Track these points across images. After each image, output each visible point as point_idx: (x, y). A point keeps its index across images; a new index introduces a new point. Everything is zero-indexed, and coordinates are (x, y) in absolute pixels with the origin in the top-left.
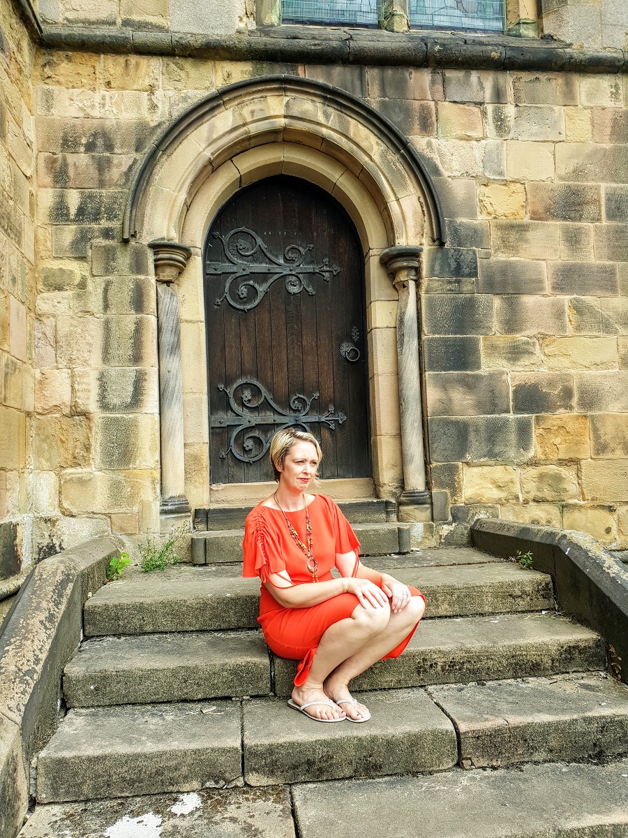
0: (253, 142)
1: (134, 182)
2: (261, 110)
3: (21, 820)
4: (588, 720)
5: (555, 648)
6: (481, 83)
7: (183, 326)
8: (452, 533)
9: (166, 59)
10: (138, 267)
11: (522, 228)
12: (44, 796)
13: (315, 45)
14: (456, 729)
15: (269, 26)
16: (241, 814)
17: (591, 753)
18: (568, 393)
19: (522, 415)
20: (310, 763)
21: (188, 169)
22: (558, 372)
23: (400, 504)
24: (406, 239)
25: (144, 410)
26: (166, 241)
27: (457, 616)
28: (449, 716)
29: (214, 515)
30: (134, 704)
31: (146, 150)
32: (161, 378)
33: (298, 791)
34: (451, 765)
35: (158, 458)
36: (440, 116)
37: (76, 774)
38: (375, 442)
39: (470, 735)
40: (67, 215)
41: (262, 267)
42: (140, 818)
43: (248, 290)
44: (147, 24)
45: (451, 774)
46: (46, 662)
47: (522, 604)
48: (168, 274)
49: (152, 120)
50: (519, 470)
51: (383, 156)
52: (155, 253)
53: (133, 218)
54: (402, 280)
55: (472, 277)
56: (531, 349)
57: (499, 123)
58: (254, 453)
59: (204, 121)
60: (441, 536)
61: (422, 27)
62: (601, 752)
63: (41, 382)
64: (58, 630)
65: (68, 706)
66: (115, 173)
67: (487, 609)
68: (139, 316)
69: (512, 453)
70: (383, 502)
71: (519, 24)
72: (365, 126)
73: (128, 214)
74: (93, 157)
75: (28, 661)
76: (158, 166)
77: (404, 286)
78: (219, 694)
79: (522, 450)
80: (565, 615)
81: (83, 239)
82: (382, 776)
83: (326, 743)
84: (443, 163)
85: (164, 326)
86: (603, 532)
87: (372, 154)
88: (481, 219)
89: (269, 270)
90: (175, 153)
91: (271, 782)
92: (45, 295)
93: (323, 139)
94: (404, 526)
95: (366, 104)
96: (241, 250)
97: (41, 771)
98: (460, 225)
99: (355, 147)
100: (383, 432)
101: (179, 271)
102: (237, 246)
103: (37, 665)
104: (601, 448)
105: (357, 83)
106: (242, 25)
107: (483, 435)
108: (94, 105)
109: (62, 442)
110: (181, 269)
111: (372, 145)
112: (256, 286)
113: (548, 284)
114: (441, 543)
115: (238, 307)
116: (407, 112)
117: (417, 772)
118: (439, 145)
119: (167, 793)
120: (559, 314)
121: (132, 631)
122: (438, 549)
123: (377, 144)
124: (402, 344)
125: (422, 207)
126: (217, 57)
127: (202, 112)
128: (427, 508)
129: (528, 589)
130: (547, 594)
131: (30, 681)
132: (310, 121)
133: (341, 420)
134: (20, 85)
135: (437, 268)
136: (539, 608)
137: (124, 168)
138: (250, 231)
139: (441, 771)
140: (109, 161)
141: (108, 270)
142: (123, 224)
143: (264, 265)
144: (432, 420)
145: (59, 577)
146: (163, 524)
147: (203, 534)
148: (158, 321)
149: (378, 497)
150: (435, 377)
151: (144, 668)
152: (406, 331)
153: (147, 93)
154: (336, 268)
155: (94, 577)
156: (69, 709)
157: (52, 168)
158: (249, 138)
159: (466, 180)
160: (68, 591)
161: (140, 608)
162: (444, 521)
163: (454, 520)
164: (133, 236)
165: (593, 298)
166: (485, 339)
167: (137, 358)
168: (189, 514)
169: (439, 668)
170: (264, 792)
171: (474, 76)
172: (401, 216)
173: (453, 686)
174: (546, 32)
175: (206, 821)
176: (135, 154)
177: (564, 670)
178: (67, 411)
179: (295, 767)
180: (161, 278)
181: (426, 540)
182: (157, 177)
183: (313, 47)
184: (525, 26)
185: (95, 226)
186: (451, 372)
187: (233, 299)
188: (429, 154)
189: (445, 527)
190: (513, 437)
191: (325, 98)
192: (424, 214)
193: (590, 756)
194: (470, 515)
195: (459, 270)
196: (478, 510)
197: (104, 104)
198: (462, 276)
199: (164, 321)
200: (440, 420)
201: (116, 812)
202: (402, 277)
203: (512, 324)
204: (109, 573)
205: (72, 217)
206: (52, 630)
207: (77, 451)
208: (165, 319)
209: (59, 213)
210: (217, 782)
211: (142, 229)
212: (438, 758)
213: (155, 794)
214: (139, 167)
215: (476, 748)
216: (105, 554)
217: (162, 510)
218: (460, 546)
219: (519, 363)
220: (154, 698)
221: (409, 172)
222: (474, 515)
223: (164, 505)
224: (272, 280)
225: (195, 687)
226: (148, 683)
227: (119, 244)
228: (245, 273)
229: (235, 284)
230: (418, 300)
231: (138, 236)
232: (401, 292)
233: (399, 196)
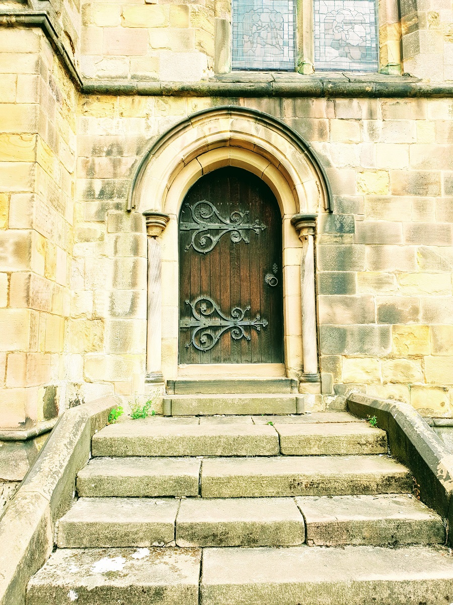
0: (210, 147)
1: (135, 175)
2: (215, 127)
3: (47, 556)
4: (389, 521)
5: (379, 477)
6: (359, 106)
7: (163, 264)
8: (334, 402)
9: (157, 98)
10: (136, 228)
11: (385, 201)
12: (61, 543)
13: (250, 86)
14: (305, 521)
15: (223, 74)
16: (171, 561)
17: (390, 541)
18: (415, 311)
19: (384, 325)
20: (214, 536)
21: (169, 165)
22: (409, 297)
23: (301, 381)
24: (306, 210)
25: (137, 316)
26: (153, 212)
27: (323, 455)
28: (302, 514)
29: (179, 385)
30: (117, 497)
31: (143, 154)
33: (206, 551)
34: (301, 542)
35: (144, 347)
36: (332, 128)
37: (80, 532)
38: (286, 340)
39: (313, 525)
40: (94, 195)
41: (215, 226)
42: (113, 559)
43: (207, 240)
44: (146, 77)
45: (301, 548)
46: (67, 468)
47: (367, 449)
48: (155, 231)
49: (147, 136)
50: (381, 361)
51: (294, 155)
52: (147, 219)
53: (133, 196)
54: (304, 235)
55: (351, 233)
56: (391, 281)
57: (372, 132)
58: (207, 345)
59: (179, 135)
60: (326, 404)
61: (323, 70)
62: (396, 542)
63: (74, 298)
64: (75, 450)
65: (79, 495)
66: (124, 169)
67: (343, 451)
68: (136, 258)
69: (376, 349)
70: (289, 380)
71: (388, 66)
72: (282, 137)
73: (130, 195)
74: (110, 159)
75: (56, 466)
76: (150, 164)
77: (306, 239)
78: (168, 494)
79: (383, 348)
80: (394, 458)
81: (103, 209)
82: (258, 547)
83: (225, 525)
84: (333, 158)
85: (151, 264)
86: (439, 405)
87: (285, 154)
88: (358, 196)
89: (220, 227)
90: (160, 155)
91: (191, 545)
92: (79, 244)
93: (255, 145)
94: (300, 396)
95: (283, 122)
96: (202, 215)
97: (61, 529)
98: (343, 199)
99: (275, 150)
100: (290, 334)
101: (161, 229)
102: (200, 212)
103: (61, 468)
104: (438, 348)
105: (278, 108)
106: (205, 75)
107: (357, 337)
108: (112, 127)
109: (86, 336)
110: (163, 228)
111: (286, 148)
112: (212, 238)
113: (403, 238)
114: (326, 409)
115: (200, 251)
116: (310, 126)
117: (279, 546)
118: (331, 147)
119: (131, 547)
120: (410, 258)
121: (120, 455)
122: (324, 412)
123: (290, 147)
124: (303, 276)
125: (318, 187)
126: (189, 95)
127: (178, 130)
128: (318, 385)
129: (371, 440)
130: (383, 443)
131: (57, 477)
132: (246, 134)
133: (265, 324)
134: (68, 118)
135: (327, 227)
136: (378, 452)
137: (130, 166)
138: (209, 203)
139: (294, 546)
140: (120, 161)
141: (118, 229)
142: (127, 200)
143: (217, 224)
144: (323, 327)
145: (77, 419)
146: (146, 389)
147: (171, 396)
148: (148, 261)
149: (287, 377)
150: (325, 299)
151: (123, 476)
152: (306, 268)
153: (144, 119)
154: (264, 226)
155: (100, 421)
156: (80, 497)
157: (86, 166)
158: (208, 145)
159: (348, 170)
160: (82, 428)
161: (125, 441)
162: (329, 394)
163: (336, 394)
164: (134, 208)
165: (436, 247)
166: (359, 274)
167: (134, 284)
168: (163, 383)
169: (304, 486)
170: (186, 550)
171: (355, 101)
172: (304, 194)
173: (312, 497)
174: (405, 71)
175: (150, 563)
176: (136, 156)
177: (385, 492)
178: (90, 317)
179: (206, 537)
180: (150, 234)
181: (317, 406)
182: (149, 171)
183: (249, 88)
184: (392, 67)
185: (110, 201)
186: (336, 295)
187: (197, 245)
188: (324, 153)
189: (330, 397)
190: (377, 339)
191: (256, 119)
192: (319, 192)
193: (389, 544)
194: (347, 391)
195: (342, 229)
196: (352, 387)
197: (118, 127)
198: (344, 233)
200: (328, 327)
201: (101, 555)
202: (304, 233)
203: (377, 265)
204: (110, 419)
205: (97, 196)
206: (71, 450)
207: (95, 342)
208: (152, 260)
209: (90, 194)
210: (159, 543)
211: (139, 203)
212: (293, 538)
213: (124, 547)
214: (138, 164)
215: (316, 533)
216: (108, 407)
217: (146, 380)
218: (339, 411)
219: (382, 290)
220: (129, 494)
221: (310, 165)
222: (349, 391)
223: (148, 377)
224: (221, 234)
225: (153, 489)
226: (126, 484)
227: (125, 213)
228: (204, 229)
229: (198, 237)
230: (315, 248)
231: (136, 208)
232: (304, 242)
233: (303, 181)
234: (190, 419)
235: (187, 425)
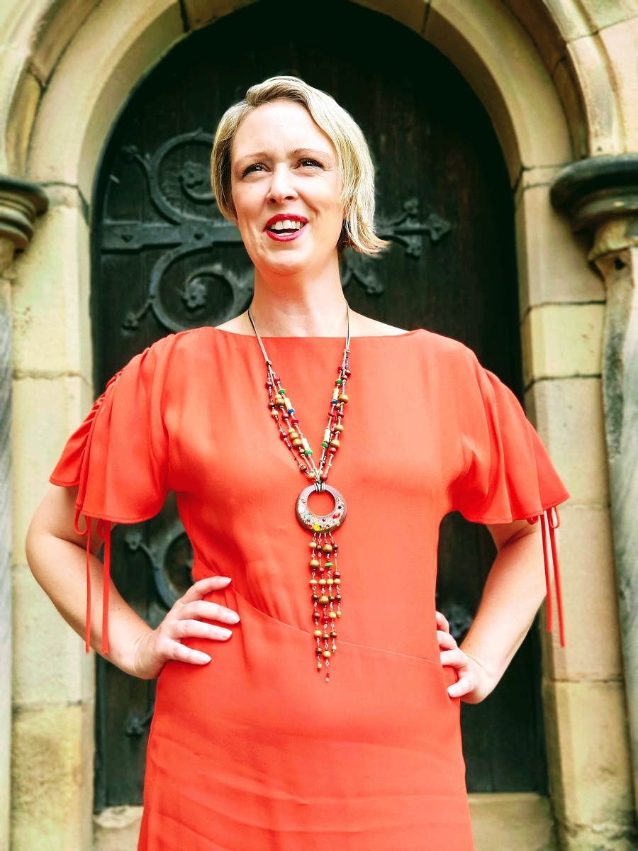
7: (21, 389)
24: (616, 142)
38: (552, 697)
43: (210, 287)
54: (613, 247)
77: (619, 265)
96: (191, 186)
100: (571, 672)
102: (181, 179)
110: (19, 243)
112: (230, 276)
152: (628, 387)
154: (439, 224)
202: (613, 239)
228: (199, 245)
229: (174, 275)
232: (609, 280)
233: (598, 21)
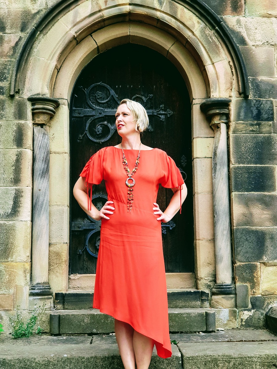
0: (106, 22)
1: (19, 54)
7: (53, 157)
8: (251, 318)
10: (20, 114)
21: (58, 43)
23: (213, 294)
24: (217, 94)
25: (20, 218)
26: (40, 96)
29: (69, 298)
31: (28, 30)
32: (34, 194)
35: (29, 254)
38: (196, 245)
43: (103, 128)
48: (41, 119)
49: (33, 9)
51: (203, 31)
52: (33, 105)
53: (17, 79)
54: (216, 122)
55: (270, 120)
59: (71, 9)
60: (242, 319)
66: (6, 47)
68: (19, 150)
70: (199, 292)
72: (189, 10)
73: (14, 77)
76: (37, 42)
77: (218, 128)
84: (248, 35)
85: (38, 157)
87: (194, 31)
90: (49, 33)
93: (158, 20)
94: (211, 311)
96: (98, 99)
98: (261, 82)
99: (181, 25)
100: (201, 237)
101: (49, 117)
102: (95, 96)
110: (52, 116)
111: (194, 24)
112: (109, 125)
114: (242, 325)
115: (95, 141)
118: (246, 22)
122: (240, 329)
123: (198, 22)
124: (215, 171)
125: (231, 69)
132: (148, 7)
133: (172, 226)
135: (242, 114)
137: (13, 44)
138: (106, 85)
140: (2, 38)
142: (10, 84)
144: (237, 229)
146: (31, 303)
147: (60, 311)
148: (33, 153)
149: (197, 288)
150: (240, 197)
152: (218, 161)
154: (170, 112)
158: (104, 20)
159: (267, 48)
161: (3, 363)
162: (245, 307)
163: (253, 308)
164: (18, 92)
167: (17, 180)
168: (51, 296)
176: (20, 33)
180: (37, 122)
181: (230, 322)
182: (35, 50)
186: (253, 193)
187: (92, 135)
188: (238, 29)
189: (246, 312)
192: (233, 74)
194: (266, 304)
195: (259, 116)
196: (272, 300)
198: (262, 120)
199: (38, 153)
200: (243, 230)
202: (216, 121)
208: (38, 152)
211: (24, 87)
214: (23, 43)
217: (31, 293)
218: (257, 328)
221: (222, 43)
222: (268, 304)
223: (32, 289)
227: (7, 98)
228: (101, 116)
229: (93, 124)
230: (228, 138)
231: (21, 92)
232: (215, 131)
233: (214, 61)
234: (81, 338)
235: (77, 345)
